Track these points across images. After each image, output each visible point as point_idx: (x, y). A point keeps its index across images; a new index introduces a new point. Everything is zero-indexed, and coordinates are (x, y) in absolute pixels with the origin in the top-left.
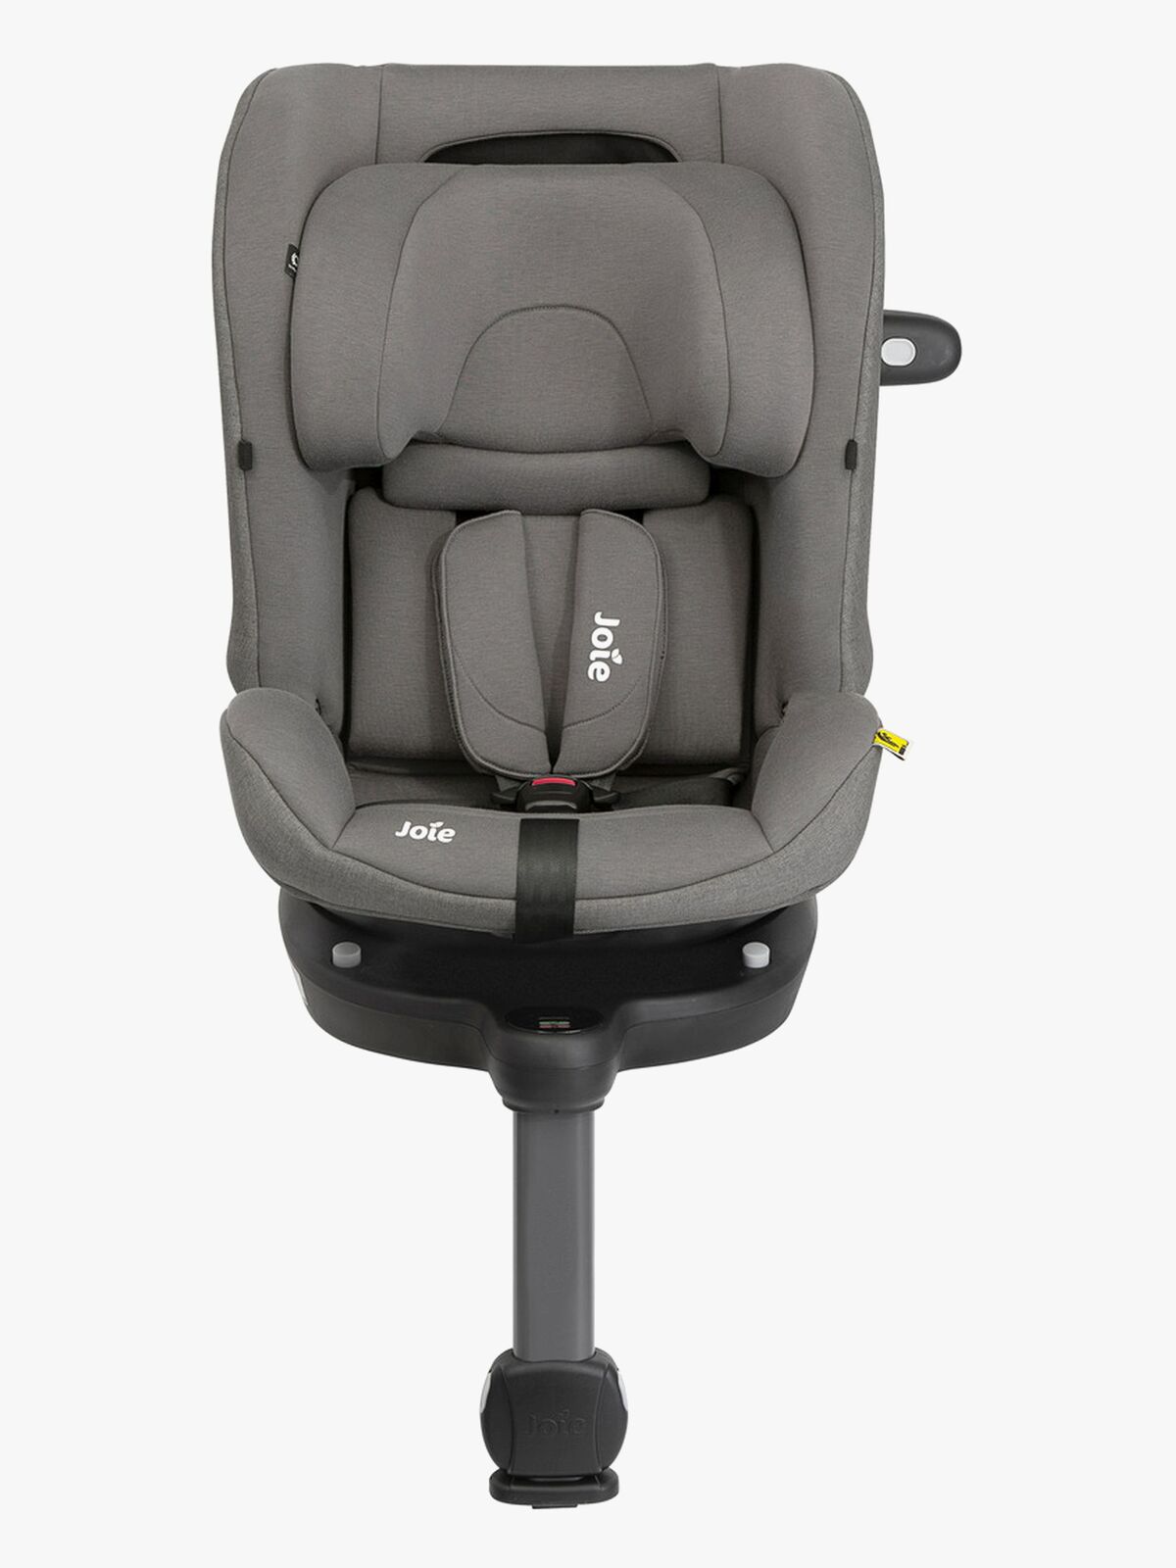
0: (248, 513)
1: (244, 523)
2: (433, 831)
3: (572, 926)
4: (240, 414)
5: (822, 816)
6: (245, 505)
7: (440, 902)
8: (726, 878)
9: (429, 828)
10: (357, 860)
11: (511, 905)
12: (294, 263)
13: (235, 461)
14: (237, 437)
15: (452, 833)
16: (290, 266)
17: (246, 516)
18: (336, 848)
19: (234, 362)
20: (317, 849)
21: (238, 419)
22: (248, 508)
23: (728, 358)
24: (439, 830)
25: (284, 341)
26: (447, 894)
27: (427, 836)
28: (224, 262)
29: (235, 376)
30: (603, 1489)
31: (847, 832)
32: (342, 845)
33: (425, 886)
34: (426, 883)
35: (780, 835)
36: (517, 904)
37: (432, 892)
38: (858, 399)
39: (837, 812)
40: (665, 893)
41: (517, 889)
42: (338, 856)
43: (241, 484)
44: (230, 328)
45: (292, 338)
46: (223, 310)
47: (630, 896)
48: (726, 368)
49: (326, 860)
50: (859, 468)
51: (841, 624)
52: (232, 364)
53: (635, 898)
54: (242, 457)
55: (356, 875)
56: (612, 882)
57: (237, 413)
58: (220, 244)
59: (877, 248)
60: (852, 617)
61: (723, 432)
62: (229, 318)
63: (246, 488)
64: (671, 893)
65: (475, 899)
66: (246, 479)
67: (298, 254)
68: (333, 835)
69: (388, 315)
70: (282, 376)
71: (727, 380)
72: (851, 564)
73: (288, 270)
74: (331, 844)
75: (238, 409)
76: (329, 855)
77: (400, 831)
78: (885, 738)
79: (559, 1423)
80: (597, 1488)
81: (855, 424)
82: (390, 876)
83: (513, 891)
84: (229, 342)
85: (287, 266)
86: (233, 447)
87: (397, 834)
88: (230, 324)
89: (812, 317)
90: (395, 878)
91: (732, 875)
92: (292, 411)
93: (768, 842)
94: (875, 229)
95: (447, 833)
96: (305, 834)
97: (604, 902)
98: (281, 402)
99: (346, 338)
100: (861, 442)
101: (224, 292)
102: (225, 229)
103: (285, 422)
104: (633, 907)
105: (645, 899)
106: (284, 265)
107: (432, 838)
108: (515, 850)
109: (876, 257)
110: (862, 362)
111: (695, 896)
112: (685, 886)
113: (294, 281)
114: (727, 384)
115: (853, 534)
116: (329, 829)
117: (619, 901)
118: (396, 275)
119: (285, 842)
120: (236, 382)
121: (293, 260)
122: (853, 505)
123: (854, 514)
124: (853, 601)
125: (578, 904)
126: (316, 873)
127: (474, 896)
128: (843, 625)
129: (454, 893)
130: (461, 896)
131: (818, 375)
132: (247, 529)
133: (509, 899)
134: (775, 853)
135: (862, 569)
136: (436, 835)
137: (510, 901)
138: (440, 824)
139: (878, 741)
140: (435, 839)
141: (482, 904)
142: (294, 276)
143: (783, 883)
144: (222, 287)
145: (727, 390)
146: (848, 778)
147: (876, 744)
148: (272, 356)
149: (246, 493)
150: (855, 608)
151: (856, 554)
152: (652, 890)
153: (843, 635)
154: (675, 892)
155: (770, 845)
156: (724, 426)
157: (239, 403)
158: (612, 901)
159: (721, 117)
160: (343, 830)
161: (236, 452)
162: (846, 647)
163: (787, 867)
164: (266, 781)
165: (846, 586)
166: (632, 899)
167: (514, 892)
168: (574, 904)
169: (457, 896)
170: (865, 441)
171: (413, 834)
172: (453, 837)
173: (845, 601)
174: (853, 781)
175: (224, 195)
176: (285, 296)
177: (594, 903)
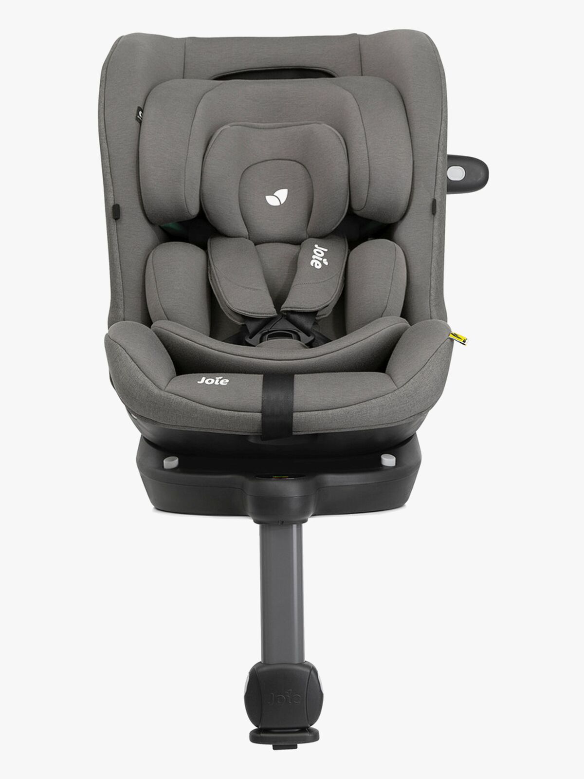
0: (118, 243)
1: (116, 248)
2: (217, 381)
3: (292, 429)
4: (113, 191)
5: (423, 370)
6: (117, 239)
7: (221, 415)
8: (373, 401)
9: (215, 380)
10: (178, 395)
11: (259, 415)
12: (140, 116)
13: (111, 215)
14: (112, 203)
15: (227, 381)
16: (138, 117)
17: (117, 243)
18: (166, 390)
19: (110, 164)
20: (156, 391)
21: (112, 194)
22: (118, 240)
23: (368, 156)
24: (220, 380)
25: (136, 153)
26: (225, 411)
27: (214, 383)
28: (104, 115)
29: (111, 172)
30: (311, 735)
31: (436, 379)
32: (169, 388)
33: (213, 407)
34: (214, 406)
35: (400, 379)
36: (262, 415)
37: (218, 410)
38: (436, 178)
39: (431, 368)
40: (340, 409)
41: (262, 406)
42: (167, 393)
43: (114, 227)
44: (108, 147)
45: (140, 152)
46: (104, 138)
47: (322, 410)
48: (367, 161)
49: (161, 396)
50: (437, 214)
51: (430, 296)
52: (109, 166)
53: (325, 411)
54: (115, 213)
55: (177, 403)
56: (313, 402)
57: (112, 191)
58: (102, 107)
59: (443, 102)
60: (436, 293)
61: (367, 195)
62: (107, 142)
63: (117, 230)
64: (344, 409)
65: (240, 413)
66: (116, 225)
67: (142, 112)
68: (165, 384)
69: (190, 138)
70: (135, 171)
71: (368, 167)
72: (434, 264)
73: (137, 119)
74: (163, 388)
75: (112, 188)
76: (162, 393)
77: (200, 381)
78: (455, 335)
79: (286, 697)
80: (308, 735)
81: (435, 191)
82: (195, 403)
83: (259, 407)
84: (107, 154)
85: (137, 116)
86: (110, 208)
87: (199, 382)
88: (107, 145)
89: (411, 137)
90: (197, 404)
91: (376, 399)
92: (140, 189)
93: (395, 383)
94: (442, 94)
95: (225, 381)
96: (149, 384)
97: (309, 413)
98: (135, 185)
99: (168, 149)
100: (438, 200)
101: (104, 129)
102: (105, 99)
103: (136, 195)
104: (324, 416)
105: (330, 412)
106: (135, 115)
107: (217, 383)
108: (261, 387)
109: (443, 107)
110: (437, 159)
111: (357, 411)
112: (351, 405)
113: (141, 125)
114: (368, 169)
115: (435, 248)
116: (162, 381)
117: (316, 412)
118: (194, 119)
119: (140, 388)
120: (111, 175)
121: (140, 114)
122: (435, 233)
123: (435, 238)
124: (436, 284)
125: (295, 414)
126: (156, 403)
127: (239, 411)
128: (431, 297)
129: (229, 410)
130: (232, 412)
131: (415, 165)
132: (117, 251)
133: (258, 412)
134: (398, 389)
135: (441, 268)
136: (219, 382)
137: (258, 414)
138: (221, 378)
139: (451, 336)
140: (218, 384)
141: (244, 415)
142: (140, 122)
143: (403, 405)
144: (104, 127)
145: (368, 172)
146: (436, 351)
147: (450, 337)
148: (130, 160)
149: (117, 232)
150: (437, 288)
151: (437, 259)
152: (334, 407)
153: (431, 302)
154: (346, 408)
155: (396, 385)
156: (367, 191)
157: (113, 186)
158: (314, 412)
159: (361, 58)
160: (169, 382)
161: (111, 211)
162: (433, 309)
163: (405, 396)
164: (129, 358)
165: (432, 276)
166: (323, 411)
167: (261, 408)
168: (292, 415)
169: (230, 412)
170: (440, 200)
171: (207, 382)
172: (228, 383)
173: (432, 284)
174: (439, 354)
175: (104, 84)
176: (136, 131)
177: (303, 414)
